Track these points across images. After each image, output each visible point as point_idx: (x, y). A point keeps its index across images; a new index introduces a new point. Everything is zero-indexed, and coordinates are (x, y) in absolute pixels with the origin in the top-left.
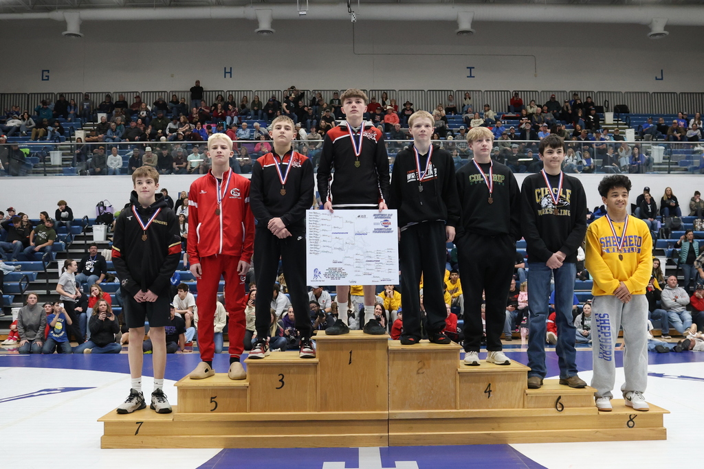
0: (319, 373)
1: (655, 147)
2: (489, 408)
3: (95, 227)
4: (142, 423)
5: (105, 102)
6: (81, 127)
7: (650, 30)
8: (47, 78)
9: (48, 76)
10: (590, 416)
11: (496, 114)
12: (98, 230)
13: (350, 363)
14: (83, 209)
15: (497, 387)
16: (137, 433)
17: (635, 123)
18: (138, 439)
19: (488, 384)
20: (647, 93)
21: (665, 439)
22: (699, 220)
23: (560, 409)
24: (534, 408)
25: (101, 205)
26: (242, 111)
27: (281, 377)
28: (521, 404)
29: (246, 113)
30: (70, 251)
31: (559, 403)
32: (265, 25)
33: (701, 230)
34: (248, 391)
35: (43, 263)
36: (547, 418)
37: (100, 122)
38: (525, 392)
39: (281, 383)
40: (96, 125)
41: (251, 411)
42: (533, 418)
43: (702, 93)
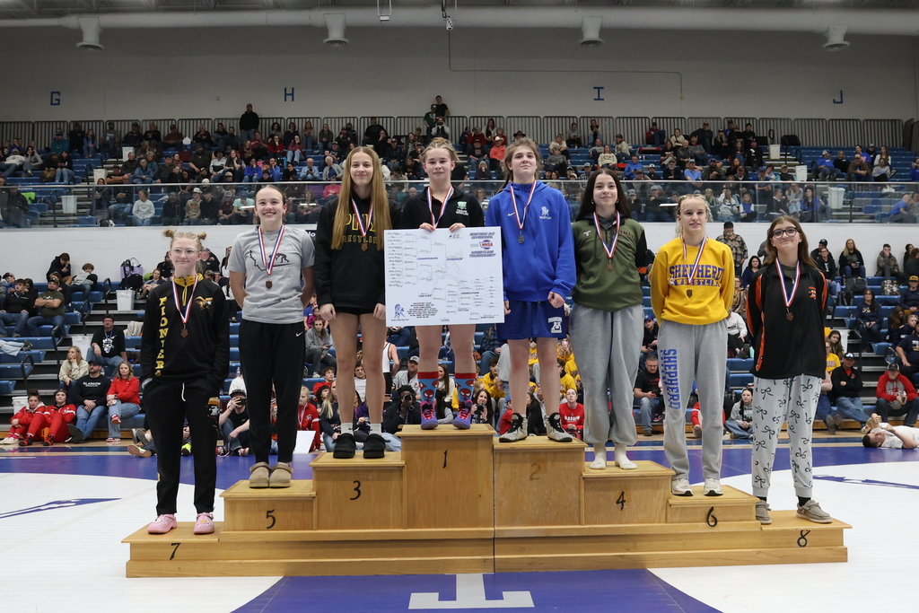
0: (405, 479)
1: (832, 189)
2: (622, 523)
3: (120, 293)
4: (179, 544)
5: (131, 132)
6: (101, 164)
7: (826, 40)
8: (57, 102)
9: (58, 100)
10: (750, 532)
11: (631, 147)
12: (123, 296)
13: (445, 466)
15: (634, 495)
16: (172, 557)
17: (808, 158)
18: (173, 565)
19: (620, 491)
20: (822, 120)
21: (846, 560)
22: (889, 281)
23: (712, 524)
24: (680, 522)
25: (127, 264)
27: (357, 484)
28: (663, 518)
29: (313, 147)
30: (88, 323)
31: (711, 516)
32: (336, 34)
33: (891, 294)
34: (315, 503)
35: (53, 339)
36: (696, 535)
37: (125, 158)
38: (668, 501)
39: (357, 492)
40: (122, 162)
41: (318, 529)
42: (677, 536)
43: (892, 120)
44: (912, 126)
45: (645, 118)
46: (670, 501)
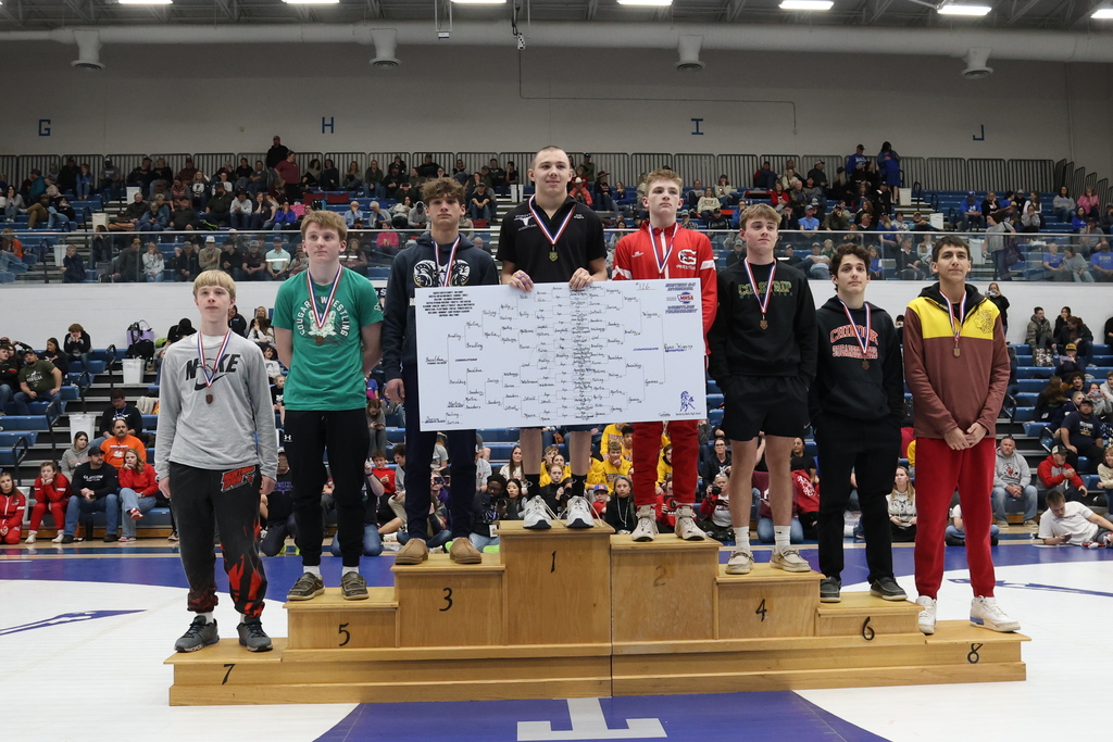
0: (505, 586)
1: (974, 241)
2: (762, 637)
3: (126, 363)
4: (233, 665)
6: (102, 208)
7: (965, 65)
8: (46, 132)
9: (48, 130)
10: (913, 646)
11: (735, 190)
12: (130, 366)
13: (553, 570)
14: (107, 336)
15: (776, 604)
16: (225, 680)
17: (944, 205)
18: (227, 690)
19: (761, 598)
20: (961, 159)
21: (1023, 678)
22: (1042, 350)
23: (869, 637)
24: (830, 635)
25: (135, 328)
26: (351, 185)
27: (447, 592)
28: (811, 631)
29: (357, 187)
30: (88, 399)
31: (867, 627)
32: (385, 53)
33: (1044, 365)
34: (398, 614)
35: (48, 418)
36: (849, 650)
37: (130, 200)
38: (816, 611)
39: (447, 602)
40: (125, 205)
41: (402, 646)
42: (828, 651)
43: (1041, 161)
44: (1065, 168)
45: (753, 156)
46: (820, 610)
